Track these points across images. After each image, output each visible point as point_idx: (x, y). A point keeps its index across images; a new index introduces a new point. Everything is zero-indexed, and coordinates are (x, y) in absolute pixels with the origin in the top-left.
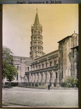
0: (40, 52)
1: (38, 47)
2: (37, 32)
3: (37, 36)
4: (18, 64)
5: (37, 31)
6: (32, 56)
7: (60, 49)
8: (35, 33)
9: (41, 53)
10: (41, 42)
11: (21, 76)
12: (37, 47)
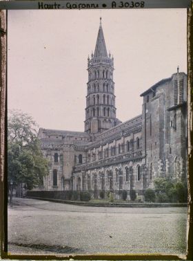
0: (107, 120)
1: (104, 108)
2: (101, 73)
3: (102, 82)
4: (56, 149)
5: (102, 69)
6: (90, 130)
7: (147, 111)
8: (97, 74)
9: (111, 120)
10: (111, 96)
11: (63, 177)
12: (102, 108)
